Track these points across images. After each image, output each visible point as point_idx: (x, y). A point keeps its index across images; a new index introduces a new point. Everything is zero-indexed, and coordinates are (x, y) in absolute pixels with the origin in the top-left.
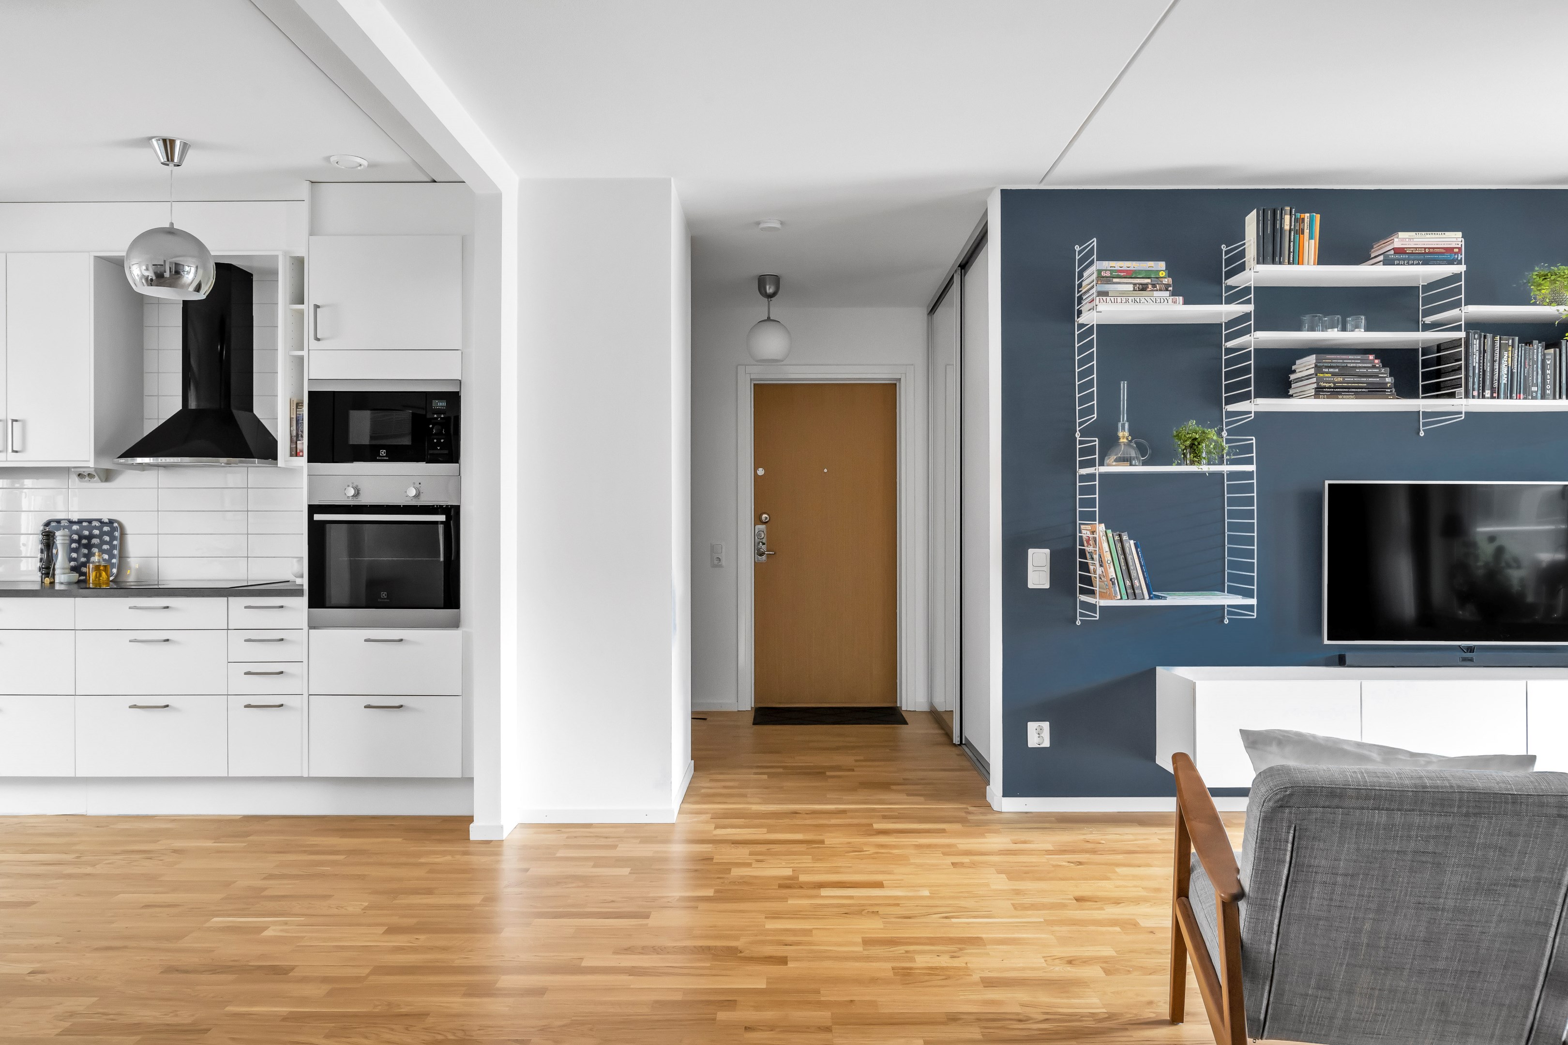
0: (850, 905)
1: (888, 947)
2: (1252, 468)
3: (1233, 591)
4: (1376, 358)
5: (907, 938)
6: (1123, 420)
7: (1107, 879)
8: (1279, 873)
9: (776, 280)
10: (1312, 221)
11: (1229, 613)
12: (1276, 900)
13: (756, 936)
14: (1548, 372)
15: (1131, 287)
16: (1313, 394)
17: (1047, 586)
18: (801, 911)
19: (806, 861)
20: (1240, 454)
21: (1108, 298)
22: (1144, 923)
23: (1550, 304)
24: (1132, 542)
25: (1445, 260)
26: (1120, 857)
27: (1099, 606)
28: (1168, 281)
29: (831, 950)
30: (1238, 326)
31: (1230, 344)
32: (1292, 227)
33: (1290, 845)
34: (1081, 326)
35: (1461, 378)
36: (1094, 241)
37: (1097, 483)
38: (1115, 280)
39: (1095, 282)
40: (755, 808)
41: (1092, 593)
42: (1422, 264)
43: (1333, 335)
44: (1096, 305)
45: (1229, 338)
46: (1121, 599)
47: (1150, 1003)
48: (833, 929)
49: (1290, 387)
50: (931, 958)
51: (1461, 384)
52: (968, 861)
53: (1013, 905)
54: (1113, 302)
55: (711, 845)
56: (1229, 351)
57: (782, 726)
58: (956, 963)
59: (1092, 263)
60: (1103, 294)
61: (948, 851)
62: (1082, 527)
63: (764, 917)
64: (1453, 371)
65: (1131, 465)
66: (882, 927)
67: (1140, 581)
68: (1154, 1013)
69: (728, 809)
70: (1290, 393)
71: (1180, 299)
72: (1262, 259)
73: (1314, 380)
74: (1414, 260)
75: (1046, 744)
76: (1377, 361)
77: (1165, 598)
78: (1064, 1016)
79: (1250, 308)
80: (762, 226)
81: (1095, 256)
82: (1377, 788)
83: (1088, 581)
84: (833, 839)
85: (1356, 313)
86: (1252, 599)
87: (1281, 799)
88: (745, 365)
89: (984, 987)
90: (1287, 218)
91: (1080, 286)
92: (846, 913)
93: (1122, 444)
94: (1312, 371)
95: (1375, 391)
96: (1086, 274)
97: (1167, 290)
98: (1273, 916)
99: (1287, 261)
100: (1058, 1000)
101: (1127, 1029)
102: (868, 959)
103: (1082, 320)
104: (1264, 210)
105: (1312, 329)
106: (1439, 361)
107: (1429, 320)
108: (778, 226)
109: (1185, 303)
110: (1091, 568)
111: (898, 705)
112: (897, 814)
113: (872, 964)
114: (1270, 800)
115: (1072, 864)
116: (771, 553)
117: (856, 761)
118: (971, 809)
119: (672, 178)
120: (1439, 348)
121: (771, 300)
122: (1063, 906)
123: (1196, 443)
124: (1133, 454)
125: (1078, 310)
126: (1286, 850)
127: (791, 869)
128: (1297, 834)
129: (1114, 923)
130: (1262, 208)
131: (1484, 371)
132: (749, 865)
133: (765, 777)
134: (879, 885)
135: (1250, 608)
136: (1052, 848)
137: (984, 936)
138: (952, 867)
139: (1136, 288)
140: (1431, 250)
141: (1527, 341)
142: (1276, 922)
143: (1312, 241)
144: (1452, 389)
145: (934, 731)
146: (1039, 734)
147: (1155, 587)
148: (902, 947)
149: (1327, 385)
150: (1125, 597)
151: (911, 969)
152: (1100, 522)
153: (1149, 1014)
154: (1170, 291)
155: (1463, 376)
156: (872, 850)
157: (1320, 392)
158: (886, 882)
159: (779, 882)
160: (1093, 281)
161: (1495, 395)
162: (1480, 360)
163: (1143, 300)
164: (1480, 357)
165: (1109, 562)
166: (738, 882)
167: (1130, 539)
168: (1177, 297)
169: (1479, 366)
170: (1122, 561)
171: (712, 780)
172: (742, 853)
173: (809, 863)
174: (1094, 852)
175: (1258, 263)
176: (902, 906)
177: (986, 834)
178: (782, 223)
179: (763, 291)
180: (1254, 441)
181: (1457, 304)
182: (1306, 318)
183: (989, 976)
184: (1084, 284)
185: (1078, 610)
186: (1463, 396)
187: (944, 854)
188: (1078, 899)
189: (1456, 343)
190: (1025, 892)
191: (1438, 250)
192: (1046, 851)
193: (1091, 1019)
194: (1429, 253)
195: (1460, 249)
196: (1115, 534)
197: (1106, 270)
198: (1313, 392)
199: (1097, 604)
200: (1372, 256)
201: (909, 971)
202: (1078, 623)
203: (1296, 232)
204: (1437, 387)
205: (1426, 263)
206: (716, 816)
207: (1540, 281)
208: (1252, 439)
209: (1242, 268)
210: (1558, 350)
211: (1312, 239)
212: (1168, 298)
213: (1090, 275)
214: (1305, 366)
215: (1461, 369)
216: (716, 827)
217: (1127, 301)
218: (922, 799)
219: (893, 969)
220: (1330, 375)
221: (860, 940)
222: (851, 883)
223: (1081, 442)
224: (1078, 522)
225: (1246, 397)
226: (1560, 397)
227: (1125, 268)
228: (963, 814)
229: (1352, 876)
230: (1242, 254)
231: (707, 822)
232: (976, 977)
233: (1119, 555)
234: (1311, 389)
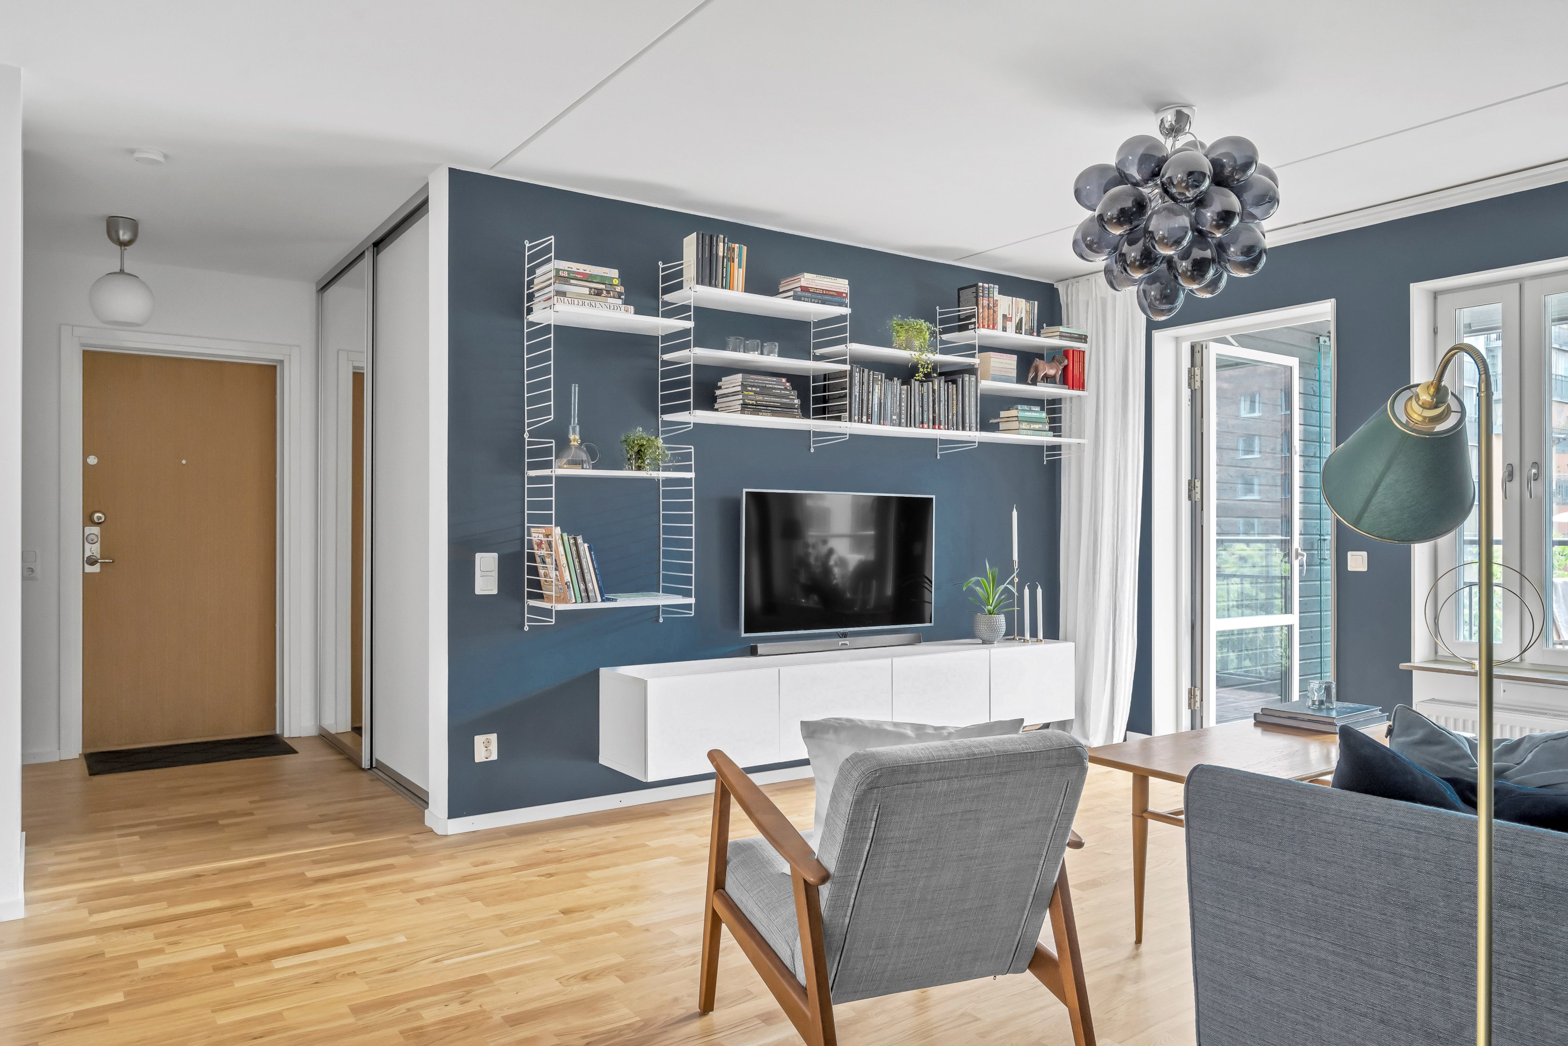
0: (317, 972)
1: (385, 1010)
2: (691, 475)
3: (668, 591)
4: (788, 381)
5: (402, 994)
6: (574, 424)
7: (583, 886)
8: (861, 851)
9: (134, 225)
10: (741, 251)
11: (664, 612)
12: (856, 875)
13: (209, 1037)
14: (903, 404)
15: (587, 291)
16: (740, 409)
17: (495, 592)
18: (257, 993)
19: (238, 932)
20: (680, 462)
21: (566, 299)
22: (636, 923)
23: (905, 349)
24: (586, 545)
25: (837, 302)
26: (586, 862)
27: (555, 611)
28: (620, 289)
29: (316, 1030)
30: (677, 340)
31: (666, 357)
32: (725, 254)
33: (874, 823)
34: (531, 324)
35: (846, 404)
36: (551, 239)
37: (553, 485)
38: (572, 281)
39: (552, 281)
40: (137, 879)
41: (540, 597)
42: (821, 303)
43: (753, 357)
44: (554, 305)
45: (666, 350)
46: (576, 602)
47: (676, 1000)
48: (307, 1004)
49: (716, 402)
50: (439, 1009)
51: (846, 410)
52: (433, 894)
53: (502, 931)
54: (570, 303)
55: (94, 937)
56: (665, 363)
57: (132, 772)
58: (469, 1009)
59: (549, 260)
60: (561, 294)
61: (407, 888)
62: (532, 530)
63: (210, 1011)
64: (839, 397)
65: (583, 468)
66: (366, 988)
67: (593, 585)
68: (684, 1008)
69: (98, 886)
70: (716, 406)
71: (631, 308)
72: (700, 281)
73: (740, 397)
74: (815, 299)
75: (494, 757)
76: (788, 384)
77: (615, 600)
78: (604, 1036)
79: (690, 324)
80: (137, 155)
81: (553, 254)
82: (942, 760)
83: (537, 584)
84: (259, 900)
85: (772, 339)
86: (690, 599)
87: (872, 782)
88: (73, 326)
89: (511, 1026)
90: (721, 245)
91: (531, 282)
92: (316, 983)
93: (573, 447)
94: (739, 388)
95: (784, 410)
96: (539, 271)
97: (620, 298)
98: (851, 891)
99: (720, 285)
100: (590, 1021)
101: (666, 1032)
102: (366, 1029)
103: (532, 318)
104: (703, 234)
105: (735, 350)
106: (825, 388)
107: (819, 352)
108: (161, 159)
109: (636, 313)
110: (542, 572)
111: (278, 732)
112: (329, 856)
113: (373, 1034)
114: (862, 784)
115: (543, 877)
116: (107, 561)
117: (252, 802)
118: (412, 837)
119: (22, 68)
120: (826, 377)
121: (125, 249)
122: (553, 922)
123: (643, 450)
124: (584, 456)
125: (528, 307)
126: (870, 827)
127: (222, 945)
128: (880, 812)
129: (609, 928)
130: (701, 232)
131: (862, 400)
132: (160, 951)
133: (136, 838)
134: (342, 941)
135: (688, 607)
136: (516, 865)
137: (486, 972)
138: (419, 904)
139: (592, 292)
140: (827, 292)
141: (890, 378)
142: (853, 896)
143: (741, 270)
144: (838, 413)
145: (330, 758)
146: (486, 747)
147: (607, 588)
148: (401, 1006)
149: (751, 402)
150: (579, 600)
151: (421, 1027)
152: (556, 526)
153: (678, 1012)
154: (622, 299)
155: (848, 402)
156: (317, 903)
157: (745, 408)
158: (350, 936)
159: (213, 964)
160: (550, 279)
161: (869, 420)
162: (859, 390)
163: (598, 305)
164: (860, 387)
165: (564, 566)
166: (155, 976)
167: (584, 542)
168: (629, 306)
169: (859, 395)
170: (577, 564)
171: (58, 854)
172: (145, 938)
173: (241, 933)
174: (559, 861)
175: (698, 283)
176: (381, 960)
177: (441, 862)
178: (166, 156)
179: (113, 234)
180: (693, 450)
181: (843, 341)
182: (731, 340)
183: (509, 1013)
184: (536, 281)
185: (526, 615)
186: (848, 420)
187: (404, 891)
188: (565, 912)
189: (842, 374)
190: (509, 916)
191: (832, 293)
192: (511, 868)
193: (630, 1031)
194: (826, 294)
195: (847, 294)
196: (570, 537)
197: (564, 270)
198: (739, 408)
199: (553, 608)
200: (781, 290)
201: (420, 1031)
202: (526, 628)
203: (728, 260)
204: (823, 411)
205: (824, 302)
206: (84, 898)
207: (898, 328)
208: (691, 448)
209: (679, 286)
210: (909, 387)
211: (741, 268)
212: (620, 306)
213: (545, 273)
214: (731, 383)
215: (846, 397)
216: (92, 912)
217: (583, 304)
218: (351, 835)
219: (401, 1032)
220: (752, 393)
221: (347, 1010)
222: (306, 946)
223: (530, 443)
224: (526, 525)
225: (685, 408)
226: (910, 426)
227: (581, 271)
228: (406, 844)
229: (917, 841)
230: (680, 273)
231: (74, 908)
232: (497, 1018)
233: (574, 558)
234: (737, 405)
